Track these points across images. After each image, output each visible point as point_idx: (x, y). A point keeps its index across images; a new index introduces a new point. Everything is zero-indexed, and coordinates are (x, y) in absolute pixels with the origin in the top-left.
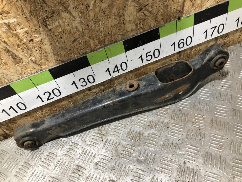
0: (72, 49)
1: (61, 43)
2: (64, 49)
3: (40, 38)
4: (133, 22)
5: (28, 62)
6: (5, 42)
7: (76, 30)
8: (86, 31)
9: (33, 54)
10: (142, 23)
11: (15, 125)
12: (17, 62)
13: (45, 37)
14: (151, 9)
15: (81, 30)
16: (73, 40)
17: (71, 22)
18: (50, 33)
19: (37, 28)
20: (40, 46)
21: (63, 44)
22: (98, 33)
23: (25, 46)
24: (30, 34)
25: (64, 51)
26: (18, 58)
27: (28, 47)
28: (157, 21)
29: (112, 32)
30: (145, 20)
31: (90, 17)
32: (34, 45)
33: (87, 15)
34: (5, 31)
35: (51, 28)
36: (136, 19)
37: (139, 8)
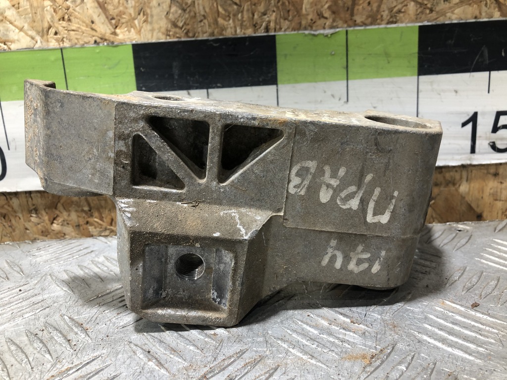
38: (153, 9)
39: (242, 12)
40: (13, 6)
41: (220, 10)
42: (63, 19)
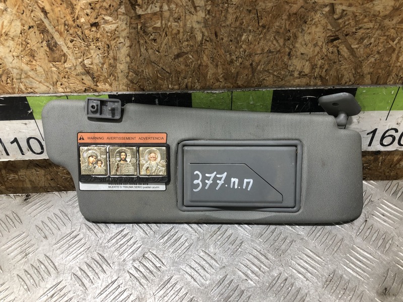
0: (168, 70)
1: (150, 51)
2: (153, 64)
3: (114, 27)
4: (309, 60)
5: (75, 64)
7: (189, 34)
8: (208, 43)
9: (90, 53)
10: (326, 67)
11: (12, 175)
12: (55, 58)
13: (124, 26)
14: (357, 46)
15: (199, 38)
16: (176, 53)
17: (185, 16)
18: (137, 24)
20: (108, 42)
21: (155, 54)
22: (231, 56)
23: (79, 33)
24: (96, 11)
25: (151, 68)
26: (58, 50)
27: (85, 35)
28: (358, 73)
30: (335, 63)
31: (226, 18)
32: (98, 36)
33: (222, 12)
35: (143, 13)
36: (317, 55)
37: (332, 35)
38: (119, 74)
39: (172, 77)
40: (33, 70)
41: (159, 75)
42: (65, 78)
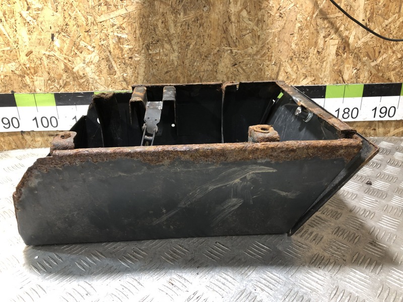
6: (110, 52)
19: (140, 49)
29: (203, 77)
34: (115, 42)
